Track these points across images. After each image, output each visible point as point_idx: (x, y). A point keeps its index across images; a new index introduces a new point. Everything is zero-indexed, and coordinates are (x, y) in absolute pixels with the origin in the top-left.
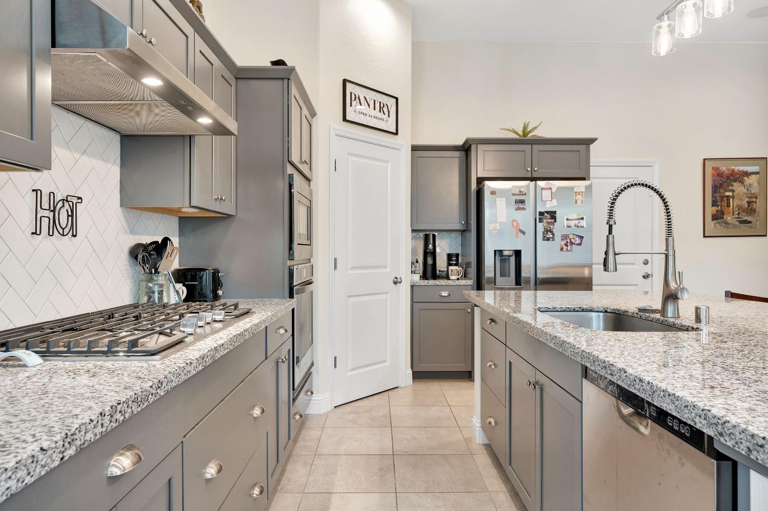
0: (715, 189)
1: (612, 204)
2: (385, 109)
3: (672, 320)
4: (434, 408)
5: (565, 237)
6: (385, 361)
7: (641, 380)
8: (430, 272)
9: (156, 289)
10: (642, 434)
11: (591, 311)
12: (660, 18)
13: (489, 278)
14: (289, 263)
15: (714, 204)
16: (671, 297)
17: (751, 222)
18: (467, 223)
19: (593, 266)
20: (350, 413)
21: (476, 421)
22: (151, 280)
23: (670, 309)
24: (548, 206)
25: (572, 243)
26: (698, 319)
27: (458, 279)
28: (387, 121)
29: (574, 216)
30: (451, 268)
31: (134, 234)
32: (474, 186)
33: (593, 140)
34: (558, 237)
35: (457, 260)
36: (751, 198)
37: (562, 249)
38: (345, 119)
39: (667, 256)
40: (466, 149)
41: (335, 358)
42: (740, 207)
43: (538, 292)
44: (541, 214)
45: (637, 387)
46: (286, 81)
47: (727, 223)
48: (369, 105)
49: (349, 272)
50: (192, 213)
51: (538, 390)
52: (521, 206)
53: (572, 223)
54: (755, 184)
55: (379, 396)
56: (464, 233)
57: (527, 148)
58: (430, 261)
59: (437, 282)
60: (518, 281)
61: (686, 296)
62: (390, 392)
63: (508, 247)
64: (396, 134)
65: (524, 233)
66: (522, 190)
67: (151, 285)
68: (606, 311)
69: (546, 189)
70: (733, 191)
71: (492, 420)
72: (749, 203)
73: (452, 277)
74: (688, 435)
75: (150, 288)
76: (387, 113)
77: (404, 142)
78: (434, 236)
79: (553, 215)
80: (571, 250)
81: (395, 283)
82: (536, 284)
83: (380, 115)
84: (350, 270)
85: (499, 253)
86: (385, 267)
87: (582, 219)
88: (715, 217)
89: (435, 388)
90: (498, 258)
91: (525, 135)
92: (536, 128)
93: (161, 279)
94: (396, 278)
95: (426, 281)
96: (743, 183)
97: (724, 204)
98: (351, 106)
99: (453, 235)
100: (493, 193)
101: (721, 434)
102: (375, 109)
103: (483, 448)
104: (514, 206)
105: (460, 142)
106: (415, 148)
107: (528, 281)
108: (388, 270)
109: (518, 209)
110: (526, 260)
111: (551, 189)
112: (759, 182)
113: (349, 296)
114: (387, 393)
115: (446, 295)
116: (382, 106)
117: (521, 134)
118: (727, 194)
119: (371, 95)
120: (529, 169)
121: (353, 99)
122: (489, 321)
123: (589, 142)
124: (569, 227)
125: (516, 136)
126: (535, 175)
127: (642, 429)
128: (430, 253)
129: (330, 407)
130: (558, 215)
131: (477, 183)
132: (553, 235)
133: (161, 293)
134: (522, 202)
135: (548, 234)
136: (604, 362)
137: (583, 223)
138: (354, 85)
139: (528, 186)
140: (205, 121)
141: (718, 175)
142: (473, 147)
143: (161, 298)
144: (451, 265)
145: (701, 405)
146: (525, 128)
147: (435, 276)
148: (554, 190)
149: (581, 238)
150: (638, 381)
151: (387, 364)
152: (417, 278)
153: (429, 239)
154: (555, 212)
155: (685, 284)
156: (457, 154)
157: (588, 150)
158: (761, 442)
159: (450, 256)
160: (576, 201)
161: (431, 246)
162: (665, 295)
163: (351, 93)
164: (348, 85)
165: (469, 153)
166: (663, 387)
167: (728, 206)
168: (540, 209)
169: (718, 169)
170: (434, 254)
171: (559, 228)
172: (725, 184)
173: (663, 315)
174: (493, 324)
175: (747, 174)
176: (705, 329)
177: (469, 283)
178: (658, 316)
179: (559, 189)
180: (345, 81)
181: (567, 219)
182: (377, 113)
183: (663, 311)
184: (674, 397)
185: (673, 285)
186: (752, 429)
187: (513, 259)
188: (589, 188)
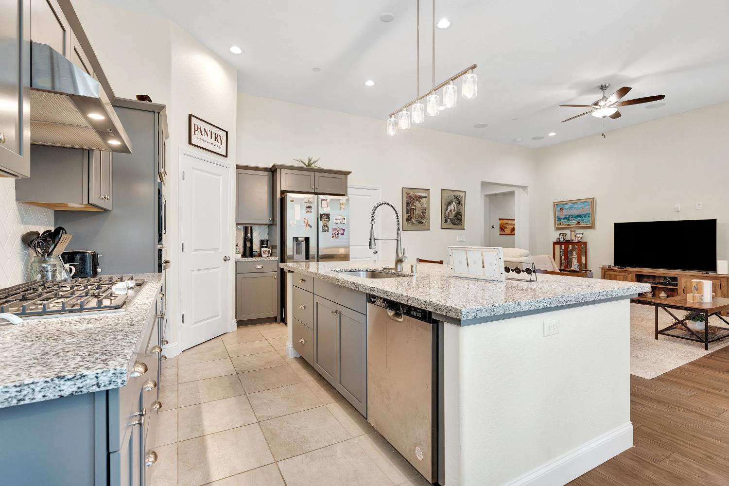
0: (408, 204)
1: (373, 213)
2: (219, 138)
3: (400, 273)
4: (257, 342)
5: (334, 230)
6: (218, 315)
7: (402, 296)
8: (248, 252)
9: (49, 268)
10: (400, 322)
11: (360, 271)
12: (391, 116)
13: (289, 256)
14: (159, 246)
15: (407, 213)
16: (399, 261)
17: (423, 223)
18: (273, 219)
19: (350, 247)
20: (196, 354)
21: (289, 344)
22: (45, 261)
23: (399, 267)
24: (325, 211)
25: (339, 234)
26: (412, 271)
27: (268, 256)
28: (220, 147)
29: (340, 217)
30: (263, 249)
31: (25, 224)
32: (279, 196)
33: (349, 173)
34: (331, 230)
35: (267, 244)
36: (423, 210)
37: (333, 237)
38: (190, 142)
39: (397, 240)
40: (273, 171)
41: (183, 316)
42: (418, 215)
43: (320, 263)
44: (321, 215)
45: (400, 299)
46: (157, 114)
47: (413, 223)
48: (207, 135)
49: (192, 253)
50: (78, 208)
51: (338, 315)
52: (309, 210)
53: (339, 221)
54: (425, 203)
55: (214, 340)
56: (270, 226)
57: (312, 173)
58: (248, 245)
59: (254, 259)
60: (307, 257)
61: (406, 260)
62: (222, 337)
63: (302, 235)
64: (226, 156)
65: (311, 227)
66: (310, 200)
67: (45, 265)
68: (367, 271)
69: (324, 200)
70: (415, 206)
71: (303, 341)
72: (422, 212)
73: (263, 255)
74: (420, 317)
75: (44, 268)
76: (220, 141)
77: (231, 162)
78: (251, 228)
79: (328, 216)
80: (338, 238)
81: (225, 260)
82: (318, 258)
83: (216, 142)
84: (193, 251)
85: (296, 239)
86: (218, 249)
87: (344, 219)
88: (408, 220)
89: (253, 330)
90: (295, 243)
91: (309, 165)
92: (316, 161)
93: (53, 260)
94: (226, 257)
95: (246, 258)
96: (420, 202)
97: (412, 213)
98: (195, 134)
99: (263, 227)
100: (292, 201)
101: (436, 310)
102: (211, 138)
103: (294, 360)
104: (305, 210)
105: (269, 166)
106: (238, 167)
107: (313, 257)
108: (220, 251)
109: (308, 212)
110: (313, 244)
111: (327, 200)
112: (426, 201)
113: (192, 271)
114: (220, 337)
115: (260, 267)
116: (216, 136)
117: (307, 164)
118: (413, 207)
119: (209, 128)
120: (313, 187)
121: (196, 129)
122: (301, 281)
123: (347, 173)
124: (337, 223)
125: (305, 166)
126: (317, 191)
127: (399, 320)
128: (248, 240)
129: (179, 352)
130: (331, 217)
131: (281, 194)
132: (328, 228)
133: (55, 271)
134: (309, 207)
135: (325, 228)
136: (383, 291)
137: (345, 221)
138: (197, 120)
139: (313, 198)
140: (114, 142)
141: (409, 197)
142: (278, 170)
143: (54, 276)
144: (263, 247)
145: (428, 300)
146: (309, 161)
147: (252, 255)
148: (328, 201)
149: (344, 230)
150: (401, 296)
151: (220, 317)
152: (239, 256)
153: (247, 230)
154: (329, 215)
155: (406, 254)
156: (266, 173)
157: (346, 178)
158: (450, 308)
159: (262, 242)
160: (341, 208)
161: (249, 235)
162: (397, 260)
163: (195, 125)
164: (193, 118)
165: (275, 173)
166: (413, 296)
167: (413, 214)
168: (321, 212)
169: (409, 193)
170: (251, 240)
171: (331, 224)
172: (412, 202)
173: (396, 270)
174: (303, 282)
175: (421, 197)
176: (416, 275)
177: (277, 258)
178: (393, 271)
179: (331, 200)
180: (190, 116)
181: (336, 219)
182: (213, 141)
183: (396, 269)
184: (417, 300)
185: (400, 255)
186: (447, 305)
187: (304, 243)
188: (348, 200)
